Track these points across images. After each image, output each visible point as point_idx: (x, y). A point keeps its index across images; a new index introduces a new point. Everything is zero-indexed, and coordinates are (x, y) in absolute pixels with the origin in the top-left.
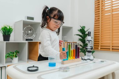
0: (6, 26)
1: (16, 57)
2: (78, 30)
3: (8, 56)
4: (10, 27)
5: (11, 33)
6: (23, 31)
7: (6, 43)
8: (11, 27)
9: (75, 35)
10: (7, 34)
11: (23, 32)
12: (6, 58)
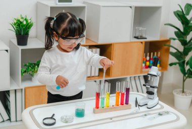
0: (21, 20)
2: (175, 13)
3: (25, 72)
5: (28, 31)
7: (22, 50)
8: (29, 21)
9: (165, 24)
10: (22, 33)
12: (22, 75)
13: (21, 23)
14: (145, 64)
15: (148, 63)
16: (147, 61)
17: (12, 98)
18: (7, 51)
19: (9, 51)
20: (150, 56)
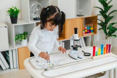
1: (25, 39)
3: (17, 39)
4: (16, 9)
5: (17, 15)
6: (30, 9)
7: (14, 26)
8: (18, 9)
10: (14, 16)
11: (30, 11)
12: (15, 41)
13: (13, 10)
14: (85, 31)
15: (86, 31)
16: (85, 29)
17: (10, 55)
18: (6, 27)
19: (7, 27)
20: (87, 26)
